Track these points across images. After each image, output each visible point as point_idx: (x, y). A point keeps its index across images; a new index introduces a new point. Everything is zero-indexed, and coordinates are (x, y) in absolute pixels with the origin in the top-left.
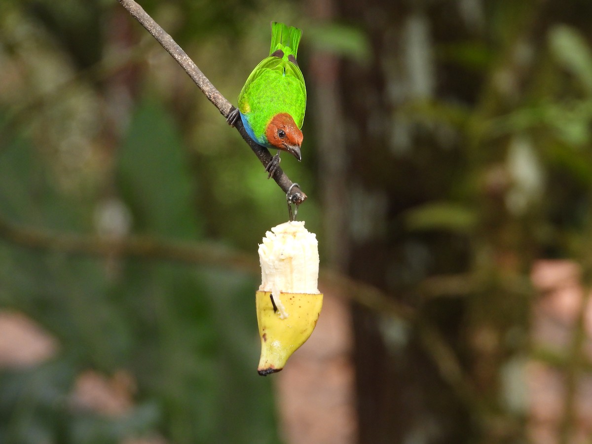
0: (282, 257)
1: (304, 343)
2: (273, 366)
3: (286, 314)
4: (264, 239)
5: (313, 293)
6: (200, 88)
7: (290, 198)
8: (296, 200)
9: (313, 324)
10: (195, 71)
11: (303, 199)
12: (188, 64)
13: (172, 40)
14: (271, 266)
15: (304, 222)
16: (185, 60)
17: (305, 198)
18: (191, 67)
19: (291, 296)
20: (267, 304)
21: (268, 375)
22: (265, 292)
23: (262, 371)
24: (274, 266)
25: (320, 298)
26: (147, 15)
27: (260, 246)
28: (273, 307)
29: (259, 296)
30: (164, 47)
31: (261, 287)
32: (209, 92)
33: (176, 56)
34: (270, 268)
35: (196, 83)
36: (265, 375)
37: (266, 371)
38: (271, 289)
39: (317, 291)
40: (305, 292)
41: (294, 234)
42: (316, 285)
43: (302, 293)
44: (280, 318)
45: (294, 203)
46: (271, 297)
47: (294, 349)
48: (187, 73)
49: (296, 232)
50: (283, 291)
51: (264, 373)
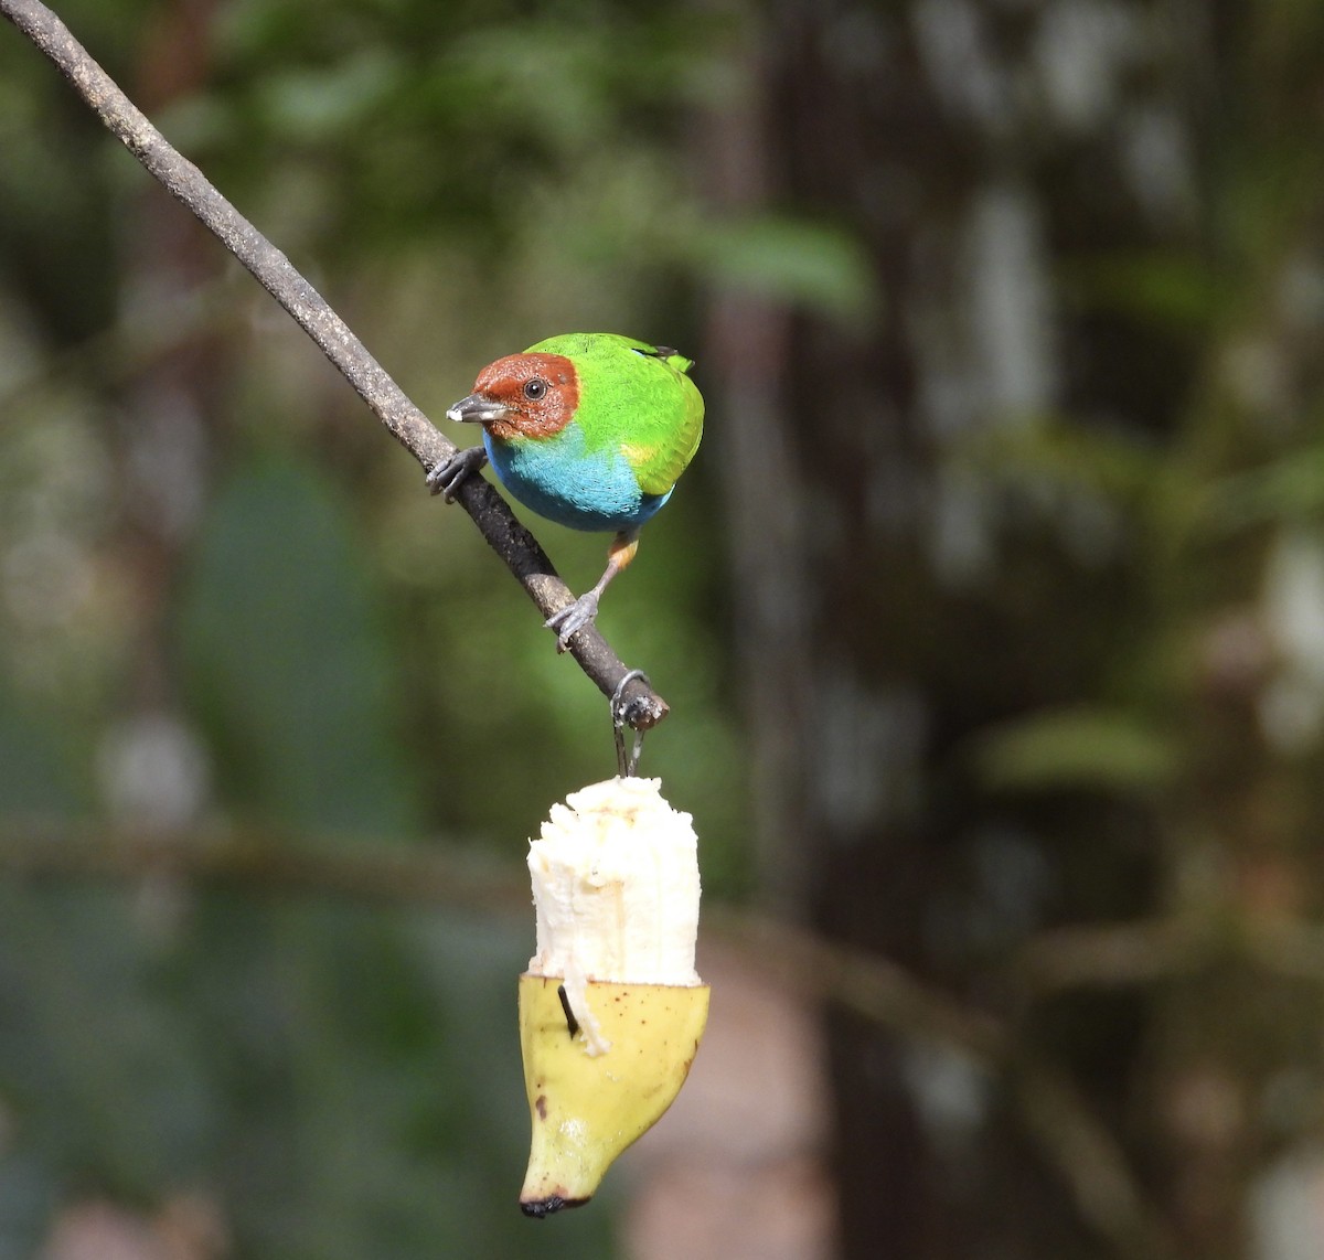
0: (594, 881)
1: (652, 1124)
2: (565, 1191)
3: (604, 1043)
4: (545, 826)
5: (682, 984)
6: (366, 401)
7: (622, 712)
8: (637, 718)
9: (681, 1073)
10: (352, 352)
11: (657, 715)
12: (333, 333)
13: (287, 266)
14: (563, 904)
15: (658, 782)
16: (323, 321)
17: (664, 713)
18: (340, 340)
19: (617, 992)
20: (550, 1013)
21: (549, 1216)
22: (546, 979)
23: (533, 1203)
24: (571, 905)
25: (702, 997)
26: (216, 193)
27: (534, 844)
28: (566, 1021)
29: (527, 987)
30: (264, 285)
31: (533, 962)
32: (391, 412)
33: (299, 311)
34: (560, 911)
35: (356, 388)
36: (541, 1215)
37: (543, 1203)
38: (561, 971)
39: (690, 977)
40: (659, 982)
41: (630, 816)
42: (692, 959)
43: (650, 982)
44: (587, 1055)
45: (632, 725)
46: (562, 994)
47: (624, 1141)
48: (330, 358)
49: (636, 810)
50: (598, 977)
51: (537, 1209)
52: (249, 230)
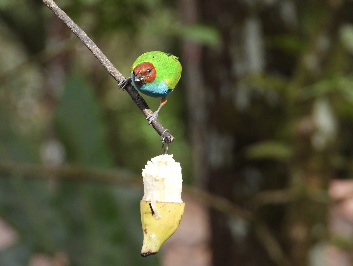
0: (157, 178)
1: (172, 235)
2: (152, 251)
3: (160, 216)
4: (146, 166)
5: (178, 202)
6: (104, 67)
7: (164, 139)
8: (167, 141)
9: (178, 223)
10: (101, 55)
11: (172, 140)
12: (96, 51)
13: (86, 35)
14: (150, 184)
15: (172, 155)
16: (94, 48)
17: (173, 139)
18: (98, 52)
19: (163, 204)
20: (148, 209)
21: (148, 257)
22: (146, 201)
23: (144, 254)
24: (152, 184)
25: (183, 205)
26: (69, 18)
27: (143, 170)
28: (151, 211)
29: (142, 203)
30: (80, 40)
31: (143, 197)
32: (110, 69)
33: (89, 46)
34: (150, 186)
35: (102, 63)
36: (146, 256)
37: (146, 254)
38: (150, 200)
39: (181, 201)
40: (173, 202)
41: (166, 163)
42: (180, 197)
43: (171, 202)
44: (156, 219)
45: (166, 142)
46: (150, 205)
47: (165, 239)
48: (96, 57)
49: (167, 162)
50: (158, 201)
51: (145, 255)
52: (77, 27)
